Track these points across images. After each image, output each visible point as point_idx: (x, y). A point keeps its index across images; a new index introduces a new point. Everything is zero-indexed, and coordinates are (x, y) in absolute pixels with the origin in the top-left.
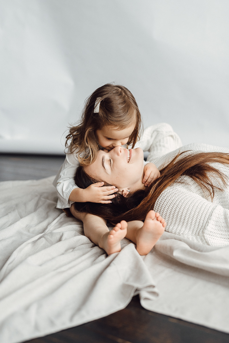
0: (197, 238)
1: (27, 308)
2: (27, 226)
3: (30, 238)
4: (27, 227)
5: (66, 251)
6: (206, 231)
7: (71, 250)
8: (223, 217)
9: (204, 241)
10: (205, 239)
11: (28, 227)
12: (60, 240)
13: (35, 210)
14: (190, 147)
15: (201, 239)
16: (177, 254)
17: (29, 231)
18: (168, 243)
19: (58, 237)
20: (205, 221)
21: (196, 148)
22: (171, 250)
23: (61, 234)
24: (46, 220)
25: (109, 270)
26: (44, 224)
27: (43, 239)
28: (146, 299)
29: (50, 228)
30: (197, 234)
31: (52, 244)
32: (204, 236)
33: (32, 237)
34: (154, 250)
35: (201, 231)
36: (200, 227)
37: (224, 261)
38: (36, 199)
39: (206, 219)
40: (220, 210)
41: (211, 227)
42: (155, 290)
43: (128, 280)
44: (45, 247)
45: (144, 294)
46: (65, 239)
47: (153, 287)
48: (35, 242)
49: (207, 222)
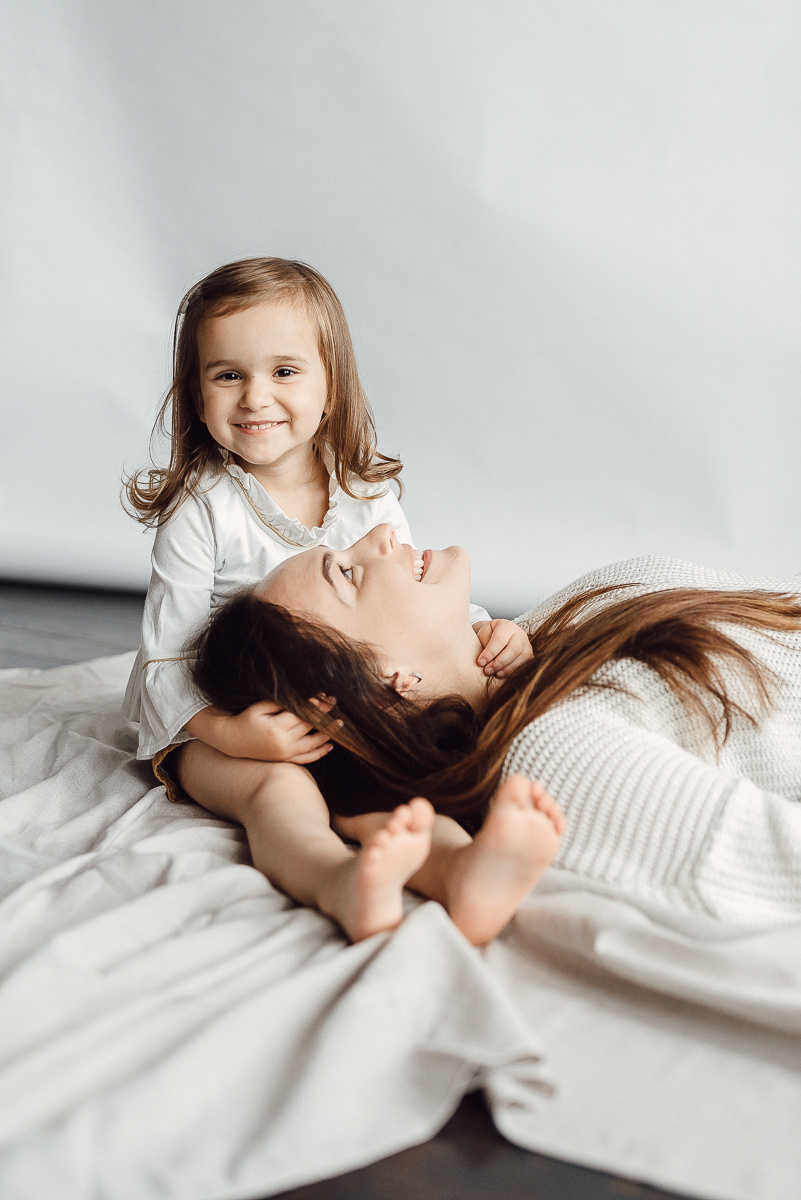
0: (668, 895)
1: (57, 1123)
2: (24, 827)
3: (37, 870)
4: (23, 830)
5: (190, 920)
6: (704, 871)
7: (204, 920)
8: (761, 822)
9: (699, 906)
10: (700, 899)
11: (27, 830)
12: (162, 880)
13: (50, 771)
14: (637, 567)
15: (687, 899)
16: (609, 948)
17: (32, 846)
18: (573, 905)
19: (152, 870)
20: (700, 836)
21: (655, 573)
22: (588, 931)
23: (164, 861)
24: (98, 808)
25: (360, 995)
26: (91, 821)
27: (93, 874)
28: (515, 1105)
29: (116, 838)
30: (670, 879)
31: (130, 897)
32: (695, 889)
33: (47, 868)
34: (513, 933)
35: (686, 870)
36: (680, 854)
37: (782, 977)
38: (50, 733)
39: (703, 827)
40: (749, 798)
41: (721, 856)
42: (543, 1072)
43: (433, 1034)
44: (100, 907)
45: (503, 1087)
46: (183, 879)
47: (535, 1059)
48: (61, 887)
49: (708, 838)
